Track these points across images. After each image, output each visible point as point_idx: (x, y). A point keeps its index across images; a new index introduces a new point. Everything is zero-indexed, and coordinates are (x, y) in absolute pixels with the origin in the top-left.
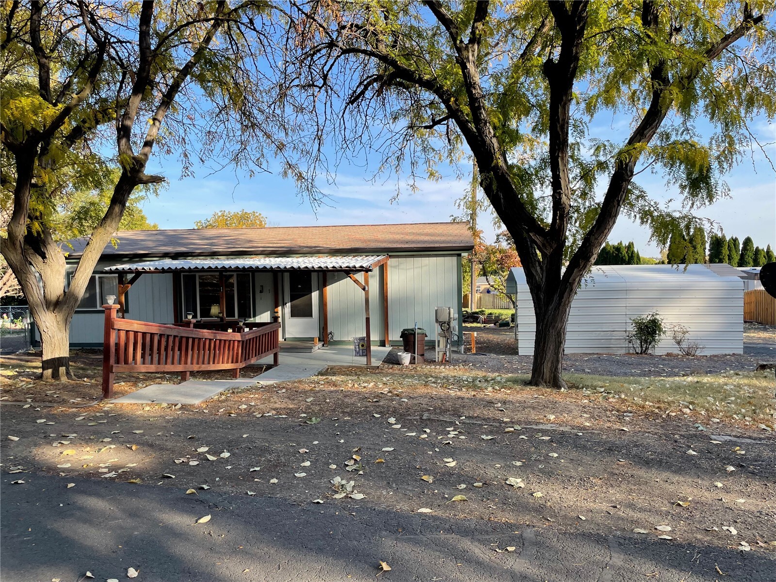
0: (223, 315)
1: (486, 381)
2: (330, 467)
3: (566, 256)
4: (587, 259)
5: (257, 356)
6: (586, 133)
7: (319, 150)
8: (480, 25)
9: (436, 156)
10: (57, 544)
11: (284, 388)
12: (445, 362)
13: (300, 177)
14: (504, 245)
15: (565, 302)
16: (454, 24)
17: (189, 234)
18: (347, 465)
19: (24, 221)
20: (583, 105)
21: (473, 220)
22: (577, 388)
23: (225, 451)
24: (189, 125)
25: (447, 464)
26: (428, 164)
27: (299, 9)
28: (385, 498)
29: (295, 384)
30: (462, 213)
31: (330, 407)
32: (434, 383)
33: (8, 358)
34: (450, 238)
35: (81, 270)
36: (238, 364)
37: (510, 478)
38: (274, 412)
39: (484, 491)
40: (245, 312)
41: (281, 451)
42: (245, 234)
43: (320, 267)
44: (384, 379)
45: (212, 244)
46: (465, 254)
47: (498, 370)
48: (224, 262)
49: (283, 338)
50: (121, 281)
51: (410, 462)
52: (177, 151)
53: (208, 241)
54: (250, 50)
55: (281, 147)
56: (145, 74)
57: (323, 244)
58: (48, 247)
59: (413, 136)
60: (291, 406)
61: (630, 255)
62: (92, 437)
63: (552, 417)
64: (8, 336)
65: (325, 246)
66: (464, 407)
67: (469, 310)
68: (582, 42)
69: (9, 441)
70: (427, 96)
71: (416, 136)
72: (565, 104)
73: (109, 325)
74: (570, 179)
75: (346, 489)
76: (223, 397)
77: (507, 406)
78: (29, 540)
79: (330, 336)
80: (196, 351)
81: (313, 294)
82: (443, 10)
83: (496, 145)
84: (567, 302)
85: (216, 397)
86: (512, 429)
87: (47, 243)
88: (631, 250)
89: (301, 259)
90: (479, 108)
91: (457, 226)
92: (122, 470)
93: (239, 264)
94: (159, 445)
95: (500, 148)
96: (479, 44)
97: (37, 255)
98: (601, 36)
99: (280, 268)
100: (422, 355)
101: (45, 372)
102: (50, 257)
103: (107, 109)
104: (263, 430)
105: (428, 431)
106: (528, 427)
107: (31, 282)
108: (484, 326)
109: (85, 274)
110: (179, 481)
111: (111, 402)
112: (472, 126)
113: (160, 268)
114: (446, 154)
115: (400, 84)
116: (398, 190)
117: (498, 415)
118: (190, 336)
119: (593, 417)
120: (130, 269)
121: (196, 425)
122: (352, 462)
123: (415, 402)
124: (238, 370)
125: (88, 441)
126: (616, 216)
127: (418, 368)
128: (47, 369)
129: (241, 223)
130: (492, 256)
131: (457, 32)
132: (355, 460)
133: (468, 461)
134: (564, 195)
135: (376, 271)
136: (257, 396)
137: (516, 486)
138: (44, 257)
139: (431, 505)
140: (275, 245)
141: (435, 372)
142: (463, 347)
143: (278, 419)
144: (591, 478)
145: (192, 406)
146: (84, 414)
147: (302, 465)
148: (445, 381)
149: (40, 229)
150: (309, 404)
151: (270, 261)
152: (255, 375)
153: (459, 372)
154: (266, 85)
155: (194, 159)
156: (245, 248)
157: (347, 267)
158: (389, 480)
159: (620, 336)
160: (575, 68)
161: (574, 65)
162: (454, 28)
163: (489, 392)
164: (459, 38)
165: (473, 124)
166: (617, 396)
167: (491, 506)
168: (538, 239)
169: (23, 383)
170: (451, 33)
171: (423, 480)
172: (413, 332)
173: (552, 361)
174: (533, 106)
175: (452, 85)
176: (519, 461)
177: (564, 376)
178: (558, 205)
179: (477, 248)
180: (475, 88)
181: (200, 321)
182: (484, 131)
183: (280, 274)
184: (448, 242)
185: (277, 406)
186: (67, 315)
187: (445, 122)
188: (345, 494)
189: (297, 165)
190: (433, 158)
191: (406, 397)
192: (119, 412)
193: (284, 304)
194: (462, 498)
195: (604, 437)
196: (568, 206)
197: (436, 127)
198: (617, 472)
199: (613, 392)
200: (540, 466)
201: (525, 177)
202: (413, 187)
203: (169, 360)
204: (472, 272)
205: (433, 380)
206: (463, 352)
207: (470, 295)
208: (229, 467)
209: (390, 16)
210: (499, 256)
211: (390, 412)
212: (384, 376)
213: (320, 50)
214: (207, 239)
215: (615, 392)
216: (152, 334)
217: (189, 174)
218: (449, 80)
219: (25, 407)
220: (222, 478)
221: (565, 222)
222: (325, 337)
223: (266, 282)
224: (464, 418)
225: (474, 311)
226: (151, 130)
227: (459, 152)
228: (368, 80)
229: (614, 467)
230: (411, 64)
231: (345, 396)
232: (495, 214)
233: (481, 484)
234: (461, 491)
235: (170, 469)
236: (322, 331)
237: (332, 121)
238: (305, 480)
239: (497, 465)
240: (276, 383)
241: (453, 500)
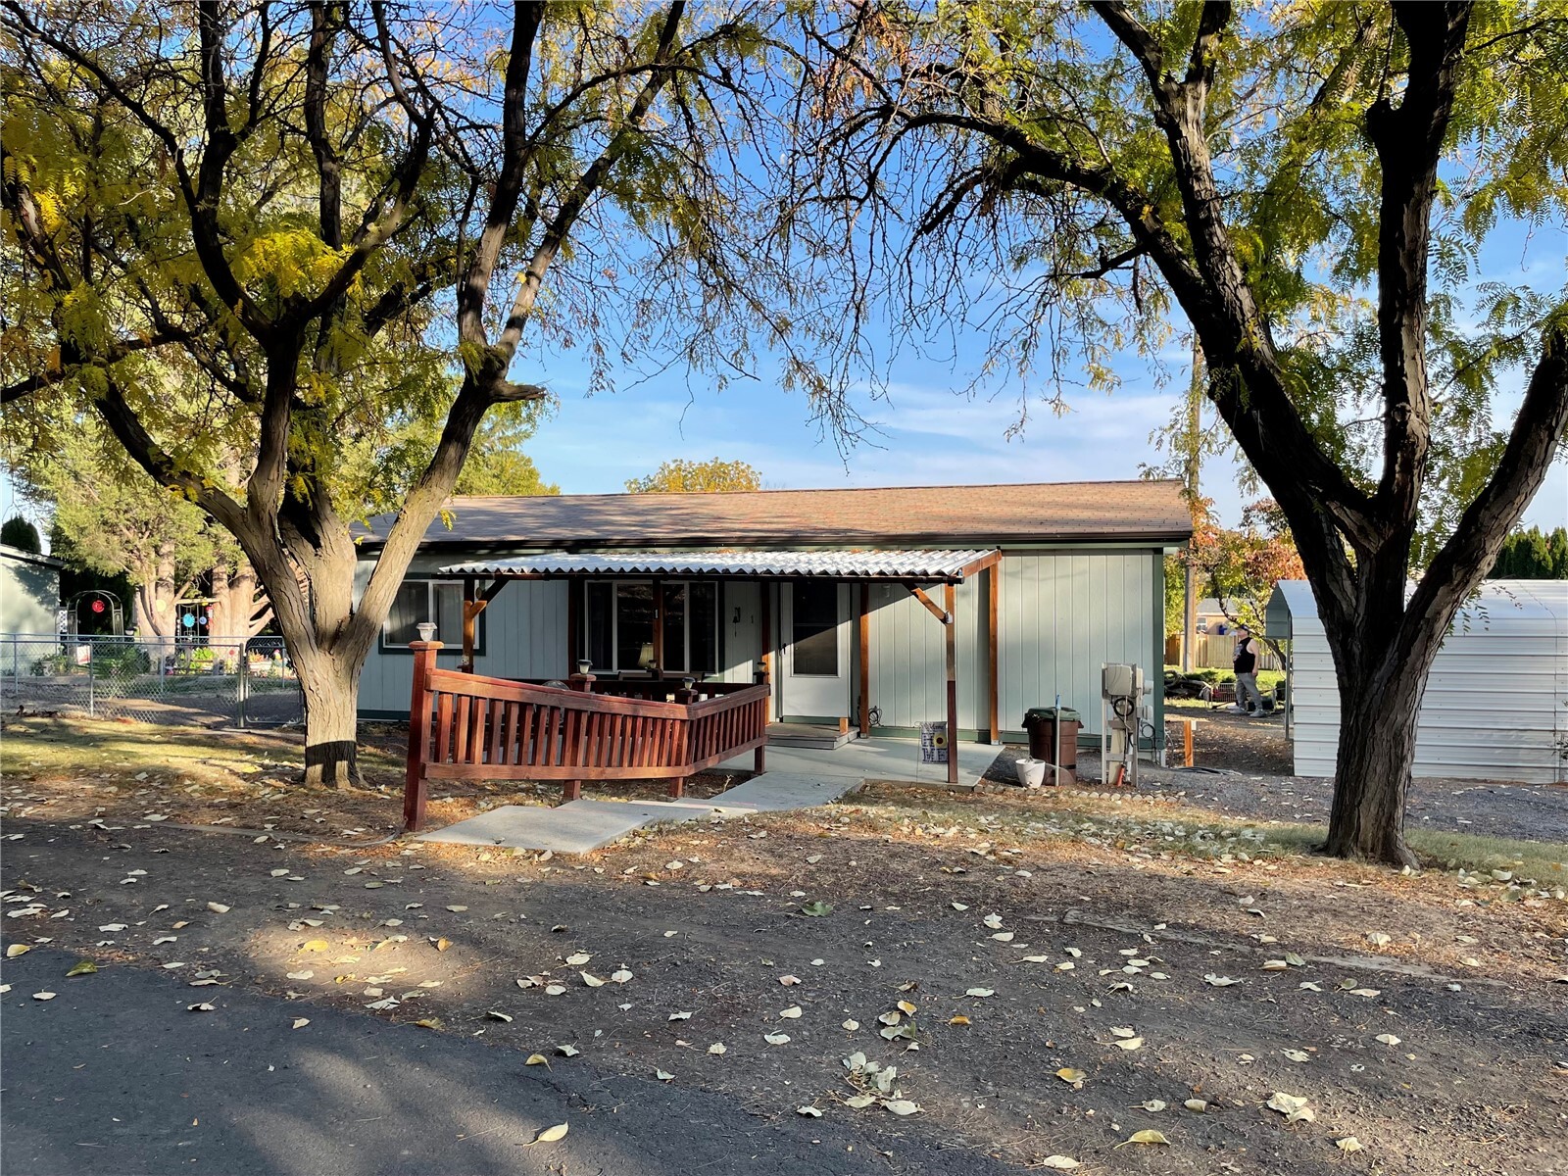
0: (658, 665)
1: (1219, 837)
2: (845, 1025)
3: (1416, 560)
4: (1470, 565)
5: (722, 753)
6: (1471, 268)
7: (856, 330)
8: (1212, 42)
9: (1109, 338)
10: (241, 1163)
11: (763, 827)
12: (1122, 785)
13: (819, 387)
14: (1262, 530)
15: (1414, 664)
16: (1152, 41)
17: (605, 504)
18: (884, 1025)
19: (279, 476)
20: (1461, 209)
21: (1191, 475)
22: (1444, 867)
23: (623, 966)
24: (606, 290)
25: (1118, 1043)
26: (1089, 353)
27: (822, 43)
28: (966, 1119)
29: (789, 821)
30: (1166, 459)
31: (857, 878)
32: (1094, 835)
33: (266, 736)
34: (1137, 515)
35: (383, 570)
36: (678, 769)
37: (1279, 1095)
38: (737, 882)
39: (1210, 1123)
40: (704, 662)
41: (741, 977)
42: (708, 505)
43: (853, 573)
44: (982, 820)
45: (644, 524)
46: (1171, 550)
47: (1246, 810)
48: (664, 560)
49: (777, 717)
50: (469, 594)
51: (1030, 1031)
52: (584, 340)
53: (638, 518)
54: (722, 132)
55: (782, 328)
56: (513, 184)
57: (862, 525)
58: (325, 525)
59: (1059, 295)
60: (774, 871)
61: (1558, 557)
62: (365, 915)
63: (1383, 939)
64: (277, 692)
65: (867, 529)
66: (1164, 899)
67: (1179, 670)
68: (1460, 58)
69: (209, 914)
70: (1092, 209)
71: (1063, 294)
72: (1419, 202)
73: (421, 684)
74: (1430, 378)
75: (876, 1083)
76: (638, 841)
77: (1270, 904)
78: (189, 1146)
79: (873, 716)
80: (596, 738)
81: (839, 627)
82: (1129, 15)
83: (1247, 303)
84: (1419, 665)
85: (625, 840)
86: (1282, 964)
87: (322, 517)
88: (1561, 546)
89: (815, 556)
90: (1209, 222)
91: (1154, 488)
92: (410, 994)
93: (692, 564)
94: (493, 942)
95: (1257, 310)
96: (1209, 81)
97: (305, 541)
98: (1508, 42)
99: (771, 573)
100: (1072, 767)
101: (310, 769)
102: (328, 545)
103: (447, 258)
104: (709, 924)
105: (1076, 953)
106: (1323, 959)
107: (289, 594)
108: (1215, 707)
109: (391, 579)
110: (518, 1031)
111: (419, 838)
112: (1191, 266)
113: (541, 569)
114: (1131, 334)
115: (1032, 186)
116: (1022, 411)
117: (1247, 925)
118: (584, 708)
119: (1486, 944)
120: (486, 570)
121: (573, 902)
122: (896, 1018)
123: (1050, 880)
124: (681, 781)
125: (357, 924)
126: (1544, 463)
127: (1061, 796)
128: (315, 764)
129: (713, 483)
130: (1234, 555)
131: (1159, 59)
132: (903, 1013)
133: (1172, 1038)
134: (1413, 416)
135: (973, 583)
136: (706, 842)
137: (1293, 1116)
138: (317, 545)
139: (1078, 1149)
140: (766, 527)
141: (1100, 807)
142: (1164, 752)
143: (743, 898)
144: (1488, 1109)
145: (572, 857)
146: (364, 862)
147: (784, 1013)
148: (1119, 832)
149: (306, 491)
150: (812, 868)
151: (754, 558)
152: (716, 790)
153: (1154, 810)
154: (753, 202)
155: (612, 355)
156: (708, 531)
157: (909, 573)
158: (979, 1072)
159: (1540, 743)
160: (1445, 119)
161: (1441, 114)
162: (1153, 50)
163: (1225, 868)
164: (1164, 72)
165: (1194, 262)
166: (1546, 895)
167: (1229, 1165)
168: (1348, 517)
169: (267, 791)
170: (1146, 64)
171: (1060, 1078)
172: (1051, 717)
173: (1382, 800)
174: (1337, 217)
175: (1146, 179)
176: (1300, 1049)
177: (1411, 837)
178: (1398, 439)
179: (1198, 536)
180: (1198, 179)
181: (617, 677)
182: (1218, 274)
183: (773, 586)
184: (1134, 523)
185: (745, 867)
186: (353, 658)
187: (1130, 263)
188: (873, 1099)
189: (812, 363)
190: (1102, 342)
191: (1029, 867)
192: (431, 863)
193: (781, 647)
194: (1154, 1137)
195: (1518, 999)
196: (1423, 441)
197: (1108, 275)
198: (1554, 1095)
199: (1533, 882)
200: (1354, 1068)
201: (1318, 375)
202: (1057, 403)
203: (541, 758)
204: (1187, 588)
205: (1093, 829)
206: (1163, 764)
207: (1183, 638)
208: (627, 1006)
209: (1013, 44)
210: (1249, 554)
211: (989, 901)
212: (982, 813)
213: (863, 123)
214: (637, 514)
215: (1540, 882)
216: (507, 703)
217: (605, 384)
218: (1139, 169)
219: (258, 840)
220: (609, 1031)
221: (1415, 478)
222: (862, 719)
223: (747, 600)
224: (1164, 926)
225: (1190, 672)
226: (521, 295)
227: (1161, 327)
228: (962, 181)
229: (1545, 1080)
230: (1055, 141)
231: (893, 856)
232: (1244, 461)
233: (1203, 1104)
234: (1153, 1116)
235: (504, 998)
236: (856, 705)
237: (886, 270)
238: (785, 1052)
239: (1244, 1056)
240: (749, 816)
241: (1132, 1139)
